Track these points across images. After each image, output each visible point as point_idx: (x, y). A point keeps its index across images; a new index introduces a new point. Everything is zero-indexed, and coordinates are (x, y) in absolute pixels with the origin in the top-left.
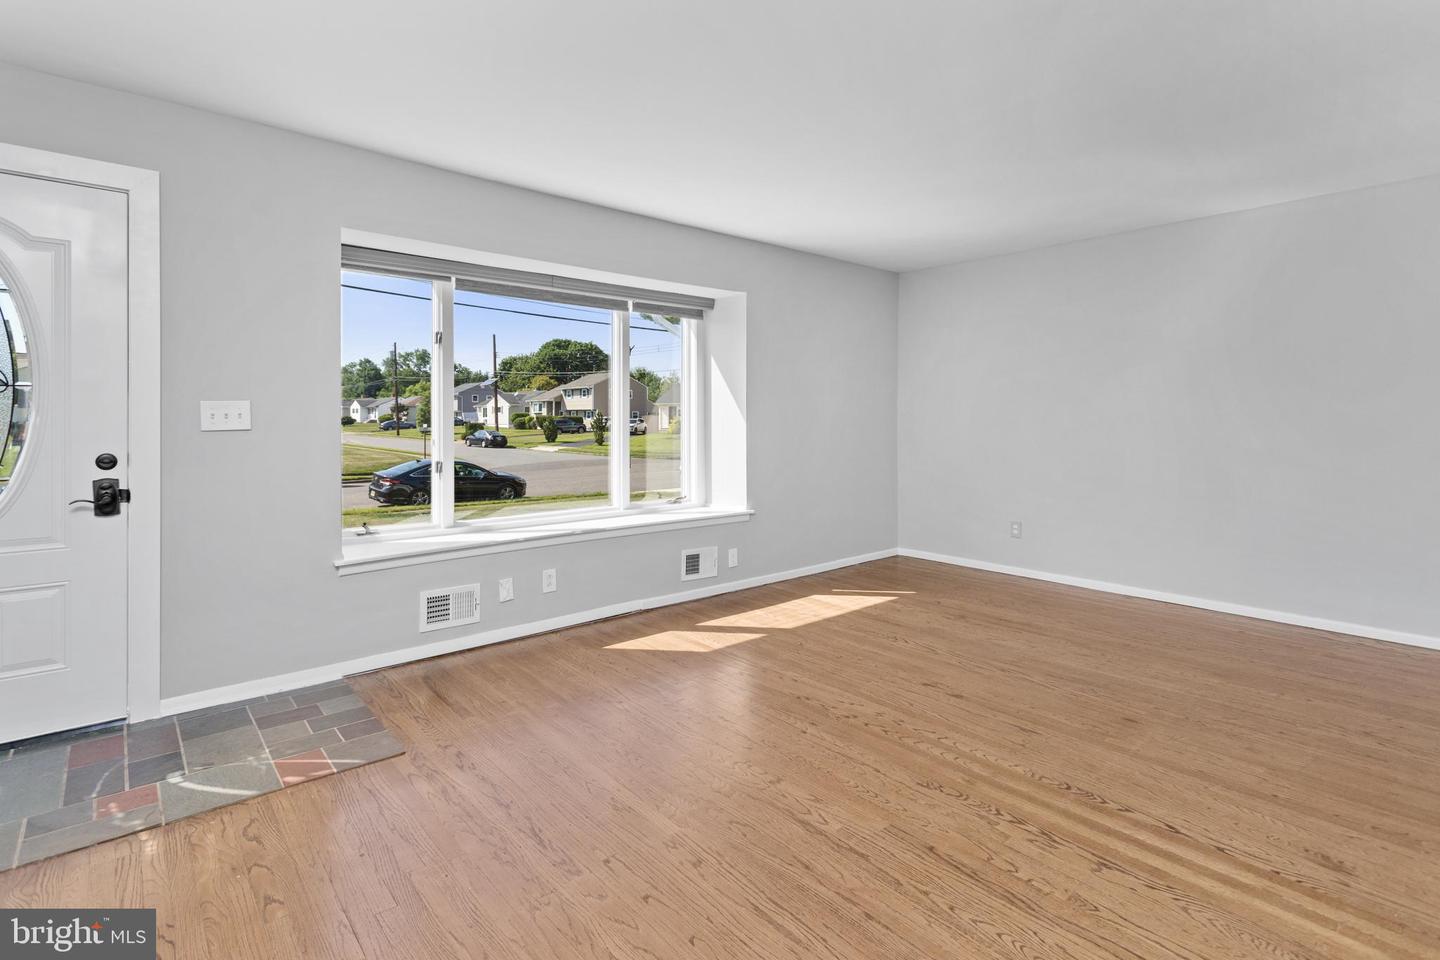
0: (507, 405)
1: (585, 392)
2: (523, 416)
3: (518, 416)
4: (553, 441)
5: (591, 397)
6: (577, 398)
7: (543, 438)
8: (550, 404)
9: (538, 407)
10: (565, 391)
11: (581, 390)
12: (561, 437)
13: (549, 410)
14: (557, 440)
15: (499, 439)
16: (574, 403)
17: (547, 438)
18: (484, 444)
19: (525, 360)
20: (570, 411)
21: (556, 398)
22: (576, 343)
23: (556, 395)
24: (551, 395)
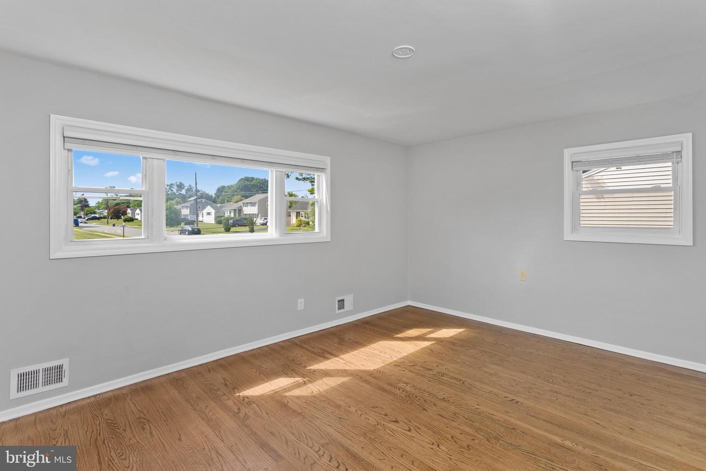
0: (214, 211)
1: (253, 204)
2: (221, 217)
3: (219, 217)
4: (229, 231)
5: (257, 206)
6: (249, 207)
7: (223, 230)
8: (235, 210)
9: (229, 212)
10: (243, 203)
11: (251, 203)
12: (233, 229)
13: (235, 214)
14: (230, 231)
15: (196, 230)
16: (249, 210)
17: (225, 230)
18: (187, 233)
19: (229, 187)
20: (246, 214)
21: (238, 208)
22: (257, 179)
23: (239, 205)
24: (236, 206)
